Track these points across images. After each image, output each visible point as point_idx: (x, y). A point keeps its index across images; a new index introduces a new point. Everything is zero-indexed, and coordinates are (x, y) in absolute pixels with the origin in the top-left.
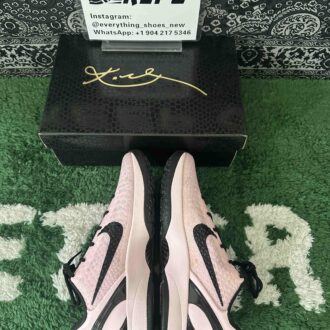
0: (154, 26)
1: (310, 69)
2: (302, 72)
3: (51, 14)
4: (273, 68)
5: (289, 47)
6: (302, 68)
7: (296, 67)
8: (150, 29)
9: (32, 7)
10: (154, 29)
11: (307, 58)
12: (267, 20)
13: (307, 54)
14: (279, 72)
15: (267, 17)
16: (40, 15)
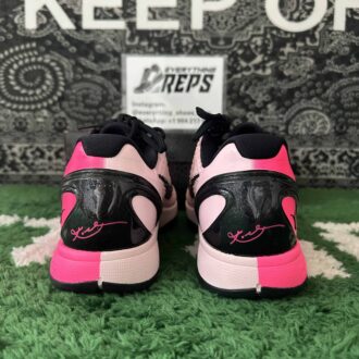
0: (185, 113)
1: (340, 177)
2: (334, 181)
3: (99, 113)
4: (303, 176)
5: (311, 149)
6: (333, 177)
7: (326, 174)
8: (180, 117)
9: (86, 106)
10: (184, 117)
11: (333, 163)
12: (282, 119)
13: (331, 158)
14: (311, 181)
15: (281, 116)
16: (91, 114)
